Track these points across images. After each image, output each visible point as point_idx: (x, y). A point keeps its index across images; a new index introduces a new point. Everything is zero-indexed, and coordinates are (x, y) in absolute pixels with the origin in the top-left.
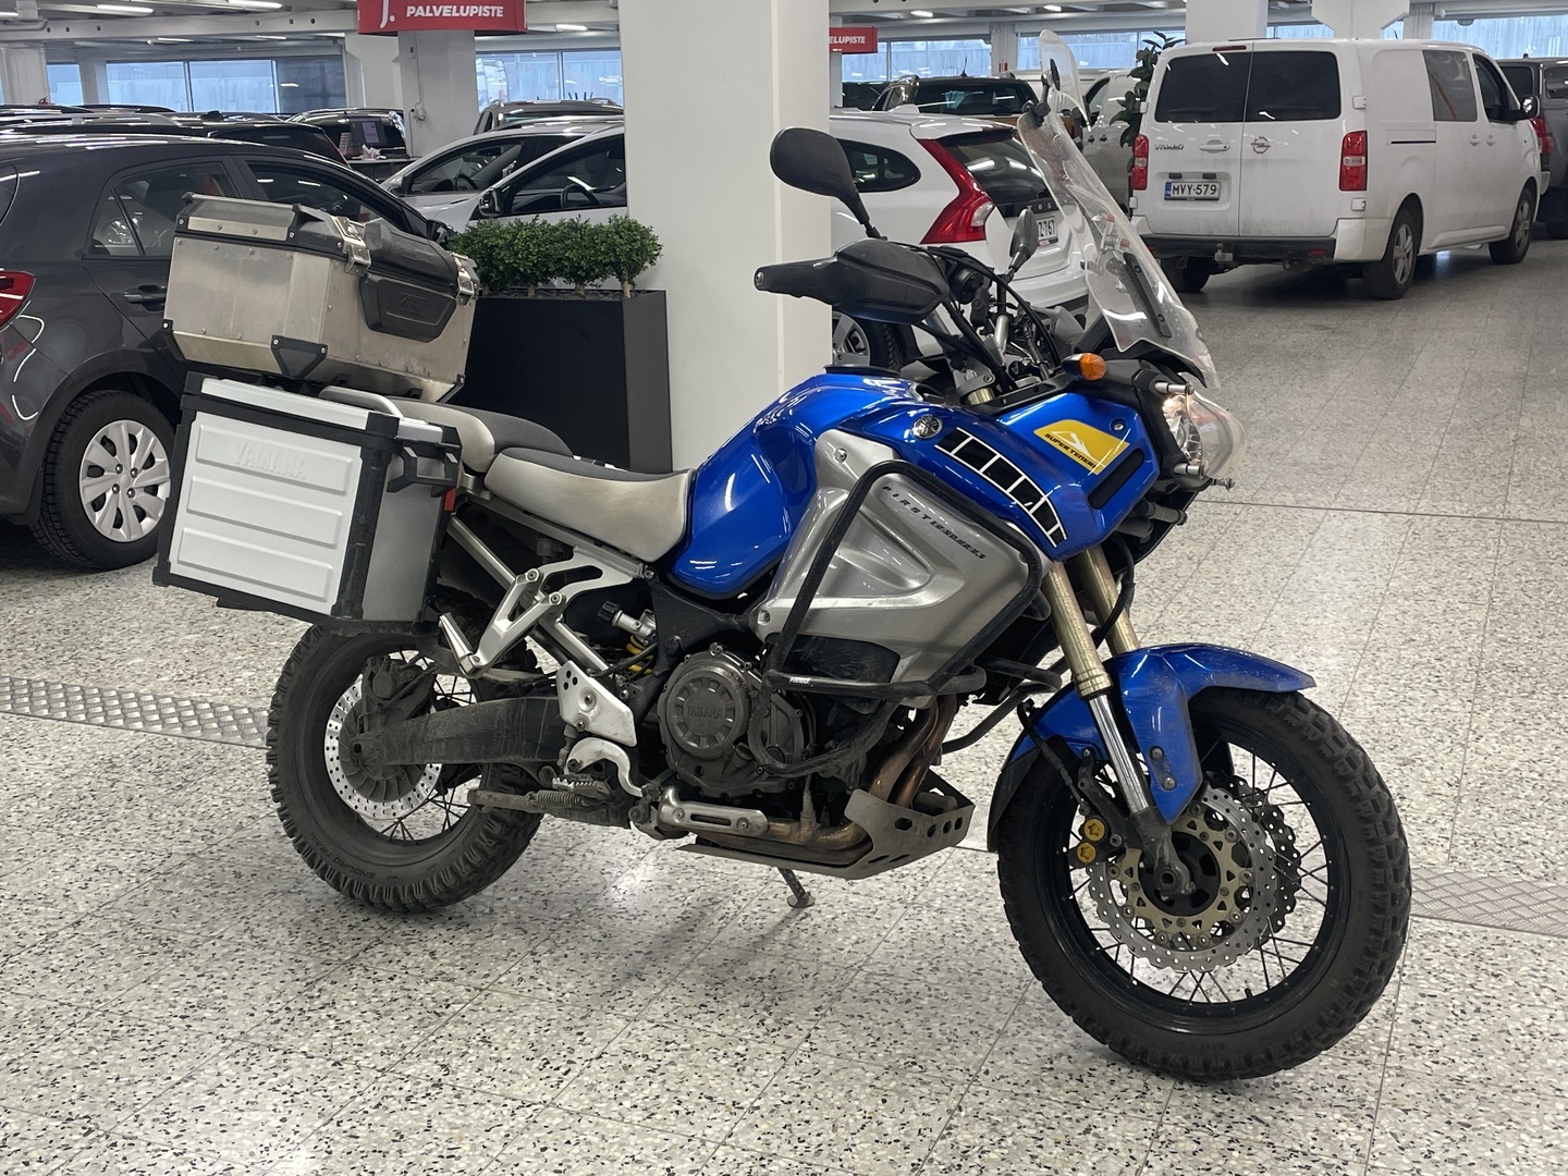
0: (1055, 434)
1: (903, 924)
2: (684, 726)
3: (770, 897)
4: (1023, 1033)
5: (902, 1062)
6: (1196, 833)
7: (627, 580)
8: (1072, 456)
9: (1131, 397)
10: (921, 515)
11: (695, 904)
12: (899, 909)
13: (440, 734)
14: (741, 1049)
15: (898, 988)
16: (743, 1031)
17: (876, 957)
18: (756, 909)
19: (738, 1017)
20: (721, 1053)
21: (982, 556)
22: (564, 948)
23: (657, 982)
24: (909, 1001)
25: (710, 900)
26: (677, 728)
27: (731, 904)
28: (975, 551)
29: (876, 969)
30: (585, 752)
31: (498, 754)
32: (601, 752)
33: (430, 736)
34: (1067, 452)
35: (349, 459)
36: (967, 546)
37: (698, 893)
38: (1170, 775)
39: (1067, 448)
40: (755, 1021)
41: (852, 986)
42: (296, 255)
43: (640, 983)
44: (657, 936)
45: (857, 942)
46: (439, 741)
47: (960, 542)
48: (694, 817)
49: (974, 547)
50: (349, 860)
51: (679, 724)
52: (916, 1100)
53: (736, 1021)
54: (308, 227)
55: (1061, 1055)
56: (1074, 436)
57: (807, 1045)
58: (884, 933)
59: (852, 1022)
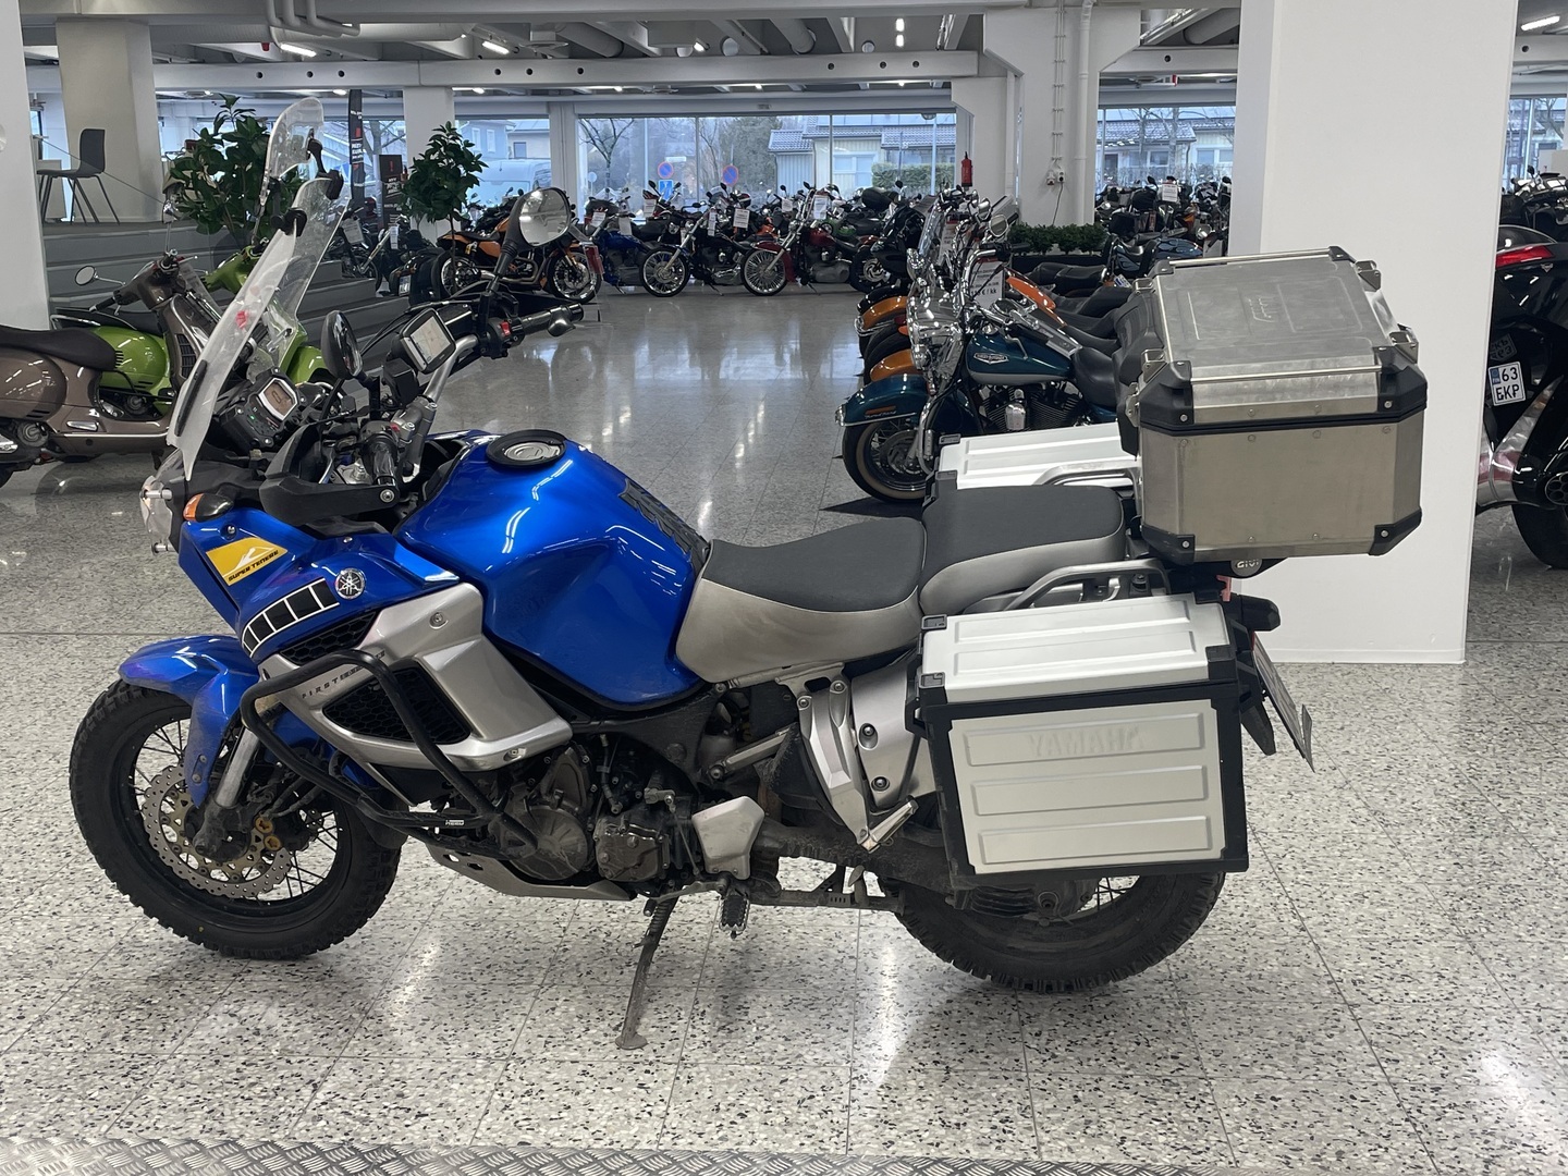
1: (512, 1035)
3: (668, 1043)
4: (386, 958)
5: (483, 926)
11: (743, 1024)
12: (520, 1050)
14: (613, 916)
15: (500, 975)
16: (619, 927)
17: (530, 998)
18: (674, 1028)
19: (630, 936)
20: (628, 912)
22: (832, 967)
23: (719, 950)
24: (489, 967)
25: (731, 1032)
27: (705, 1028)
29: (526, 988)
37: (750, 1037)
40: (614, 934)
41: (544, 971)
43: (732, 947)
44: (753, 987)
45: (553, 1009)
53: (630, 932)
55: (354, 948)
57: (563, 925)
58: (529, 1022)
59: (533, 945)
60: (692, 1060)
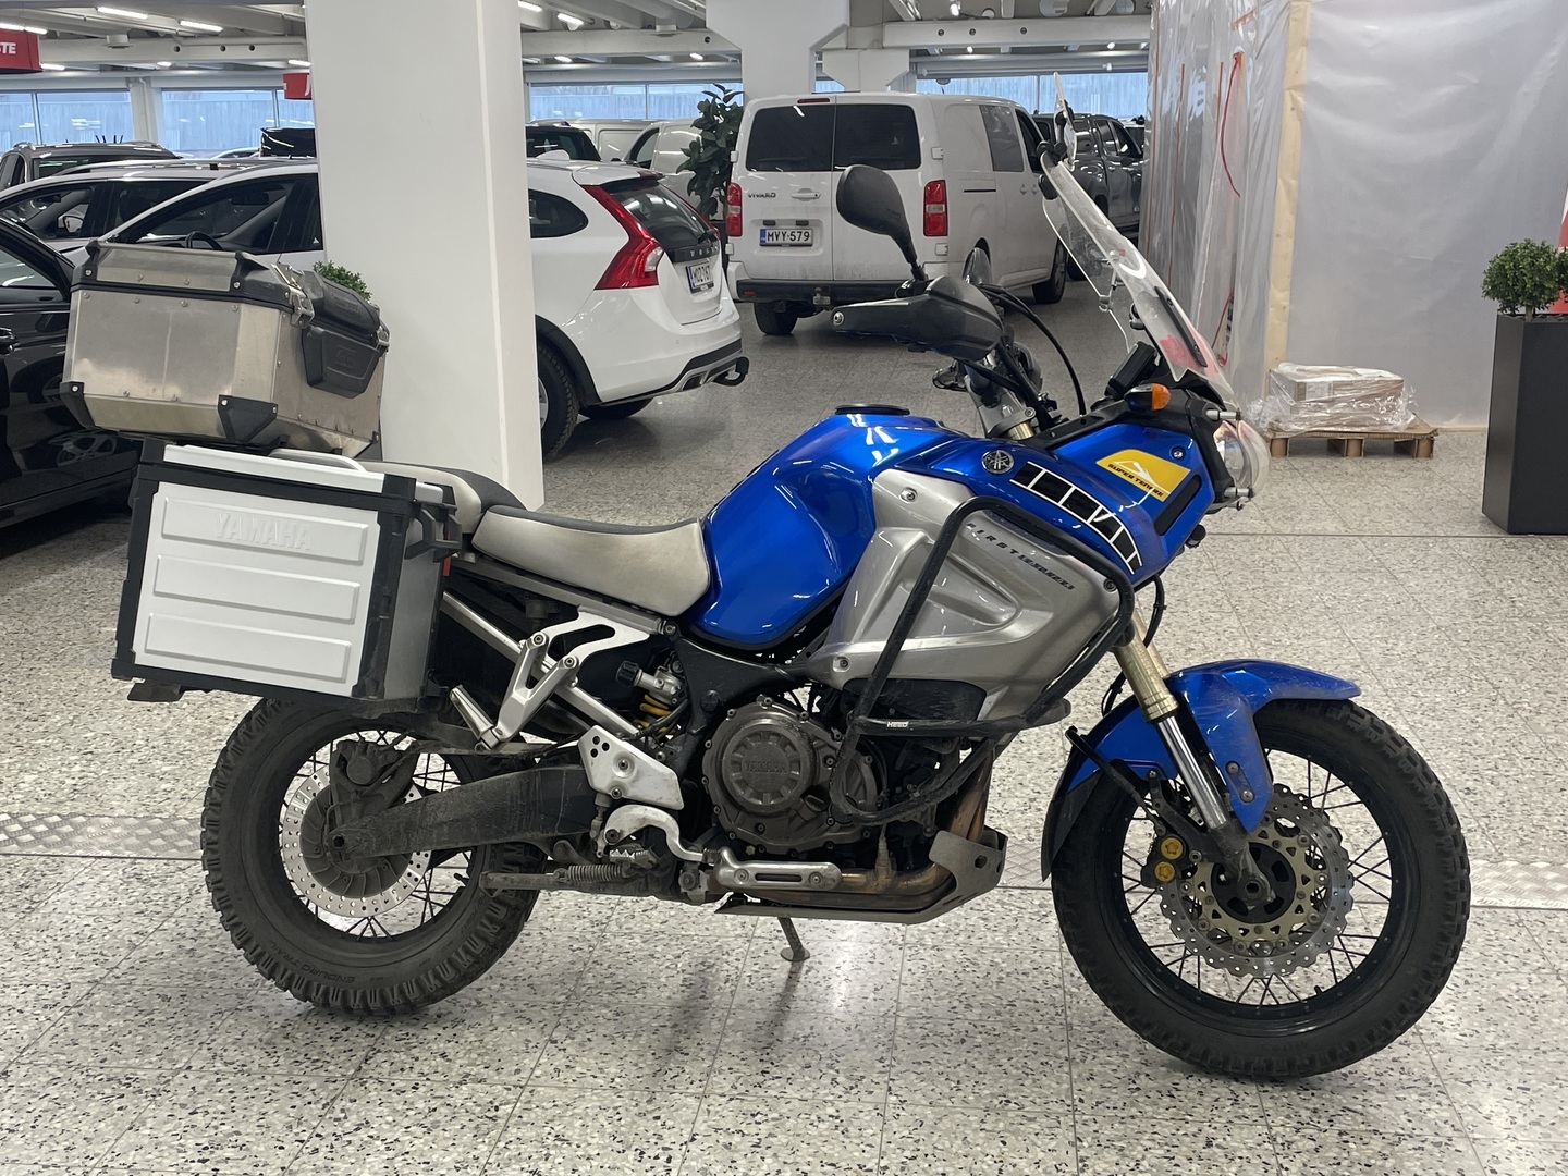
0: (1117, 464)
1: (910, 963)
2: (744, 783)
3: (762, 954)
4: (1090, 1057)
5: (996, 1102)
6: (1268, 842)
7: (644, 637)
8: (1137, 484)
9: (1184, 425)
10: (1008, 549)
11: (690, 970)
13: (441, 817)
14: (831, 1111)
15: (946, 1030)
16: (822, 1092)
17: (905, 1003)
18: (756, 968)
19: (807, 1079)
20: (814, 1118)
21: (1071, 587)
22: (581, 1031)
23: (702, 1054)
24: (963, 1041)
25: (702, 963)
26: (735, 785)
27: (726, 967)
28: (1064, 583)
29: (912, 1012)
30: (625, 820)
31: (512, 832)
32: (644, 819)
33: (430, 820)
34: (1132, 481)
35: (366, 524)
36: (1056, 578)
37: (686, 958)
38: (1247, 788)
39: (1131, 477)
40: (826, 1081)
41: (899, 1033)
42: (243, 307)
43: (686, 1058)
44: (672, 1008)
45: (876, 989)
46: (441, 824)
47: (1050, 574)
48: (759, 876)
49: (1063, 579)
50: (319, 965)
51: (738, 782)
52: (1033, 1137)
53: (808, 1083)
54: (252, 276)
55: (1138, 1074)
56: (1136, 464)
57: (894, 1098)
59: (921, 1069)
60: (740, 940)
